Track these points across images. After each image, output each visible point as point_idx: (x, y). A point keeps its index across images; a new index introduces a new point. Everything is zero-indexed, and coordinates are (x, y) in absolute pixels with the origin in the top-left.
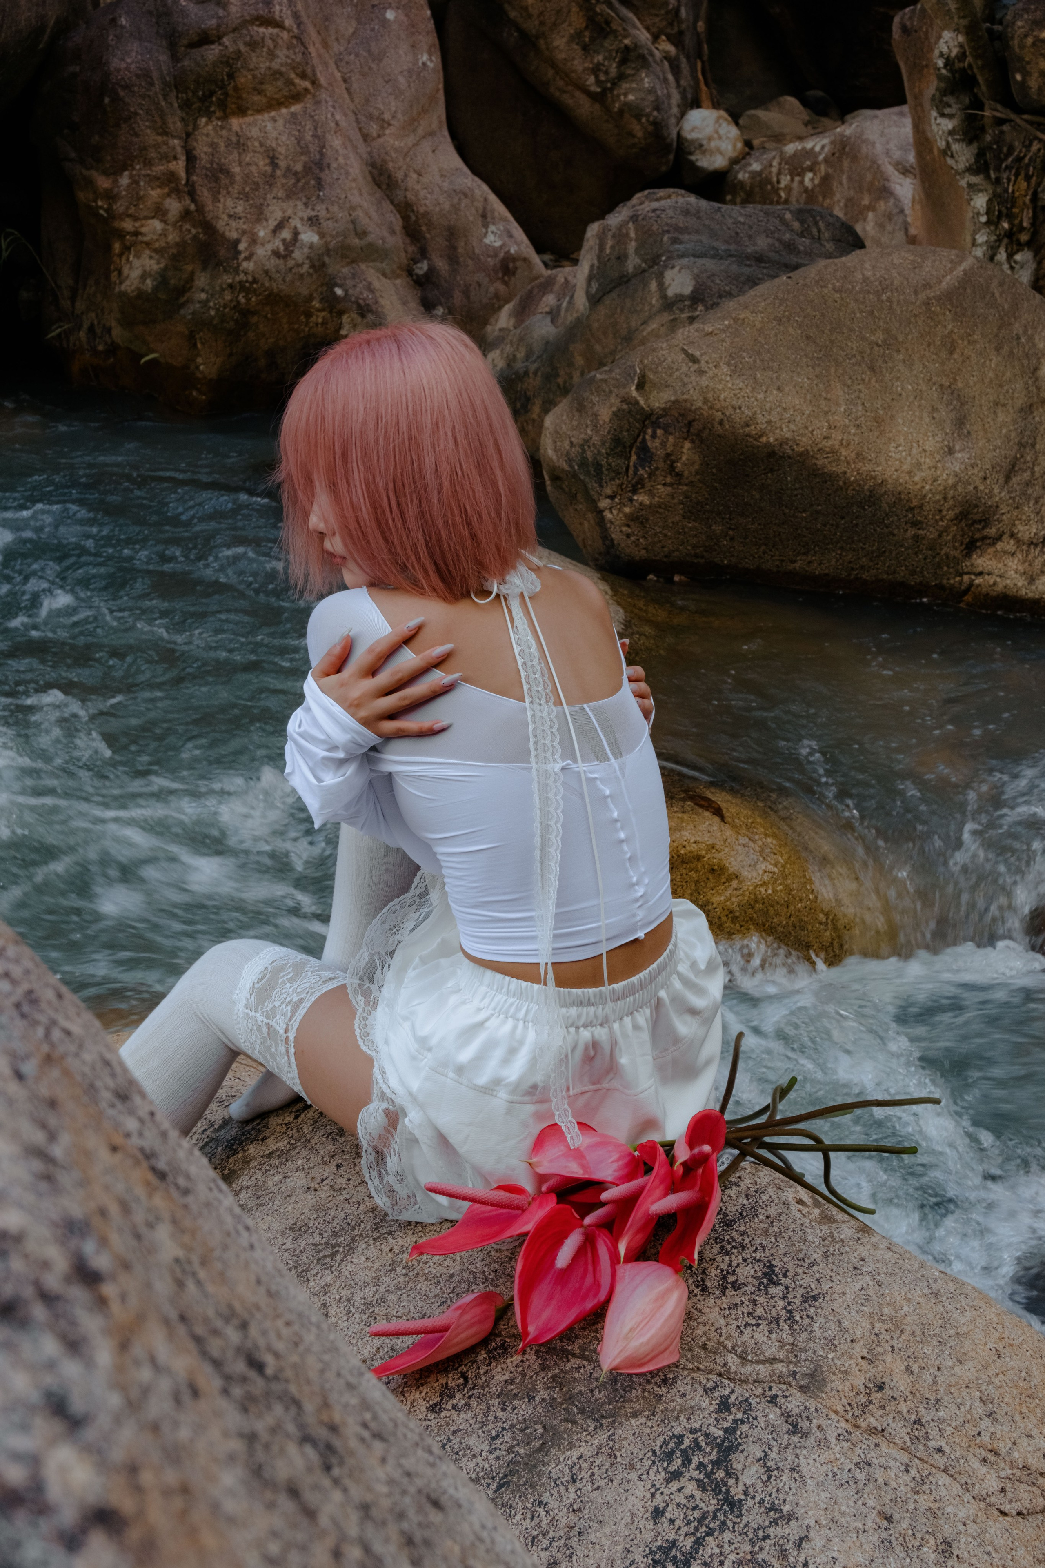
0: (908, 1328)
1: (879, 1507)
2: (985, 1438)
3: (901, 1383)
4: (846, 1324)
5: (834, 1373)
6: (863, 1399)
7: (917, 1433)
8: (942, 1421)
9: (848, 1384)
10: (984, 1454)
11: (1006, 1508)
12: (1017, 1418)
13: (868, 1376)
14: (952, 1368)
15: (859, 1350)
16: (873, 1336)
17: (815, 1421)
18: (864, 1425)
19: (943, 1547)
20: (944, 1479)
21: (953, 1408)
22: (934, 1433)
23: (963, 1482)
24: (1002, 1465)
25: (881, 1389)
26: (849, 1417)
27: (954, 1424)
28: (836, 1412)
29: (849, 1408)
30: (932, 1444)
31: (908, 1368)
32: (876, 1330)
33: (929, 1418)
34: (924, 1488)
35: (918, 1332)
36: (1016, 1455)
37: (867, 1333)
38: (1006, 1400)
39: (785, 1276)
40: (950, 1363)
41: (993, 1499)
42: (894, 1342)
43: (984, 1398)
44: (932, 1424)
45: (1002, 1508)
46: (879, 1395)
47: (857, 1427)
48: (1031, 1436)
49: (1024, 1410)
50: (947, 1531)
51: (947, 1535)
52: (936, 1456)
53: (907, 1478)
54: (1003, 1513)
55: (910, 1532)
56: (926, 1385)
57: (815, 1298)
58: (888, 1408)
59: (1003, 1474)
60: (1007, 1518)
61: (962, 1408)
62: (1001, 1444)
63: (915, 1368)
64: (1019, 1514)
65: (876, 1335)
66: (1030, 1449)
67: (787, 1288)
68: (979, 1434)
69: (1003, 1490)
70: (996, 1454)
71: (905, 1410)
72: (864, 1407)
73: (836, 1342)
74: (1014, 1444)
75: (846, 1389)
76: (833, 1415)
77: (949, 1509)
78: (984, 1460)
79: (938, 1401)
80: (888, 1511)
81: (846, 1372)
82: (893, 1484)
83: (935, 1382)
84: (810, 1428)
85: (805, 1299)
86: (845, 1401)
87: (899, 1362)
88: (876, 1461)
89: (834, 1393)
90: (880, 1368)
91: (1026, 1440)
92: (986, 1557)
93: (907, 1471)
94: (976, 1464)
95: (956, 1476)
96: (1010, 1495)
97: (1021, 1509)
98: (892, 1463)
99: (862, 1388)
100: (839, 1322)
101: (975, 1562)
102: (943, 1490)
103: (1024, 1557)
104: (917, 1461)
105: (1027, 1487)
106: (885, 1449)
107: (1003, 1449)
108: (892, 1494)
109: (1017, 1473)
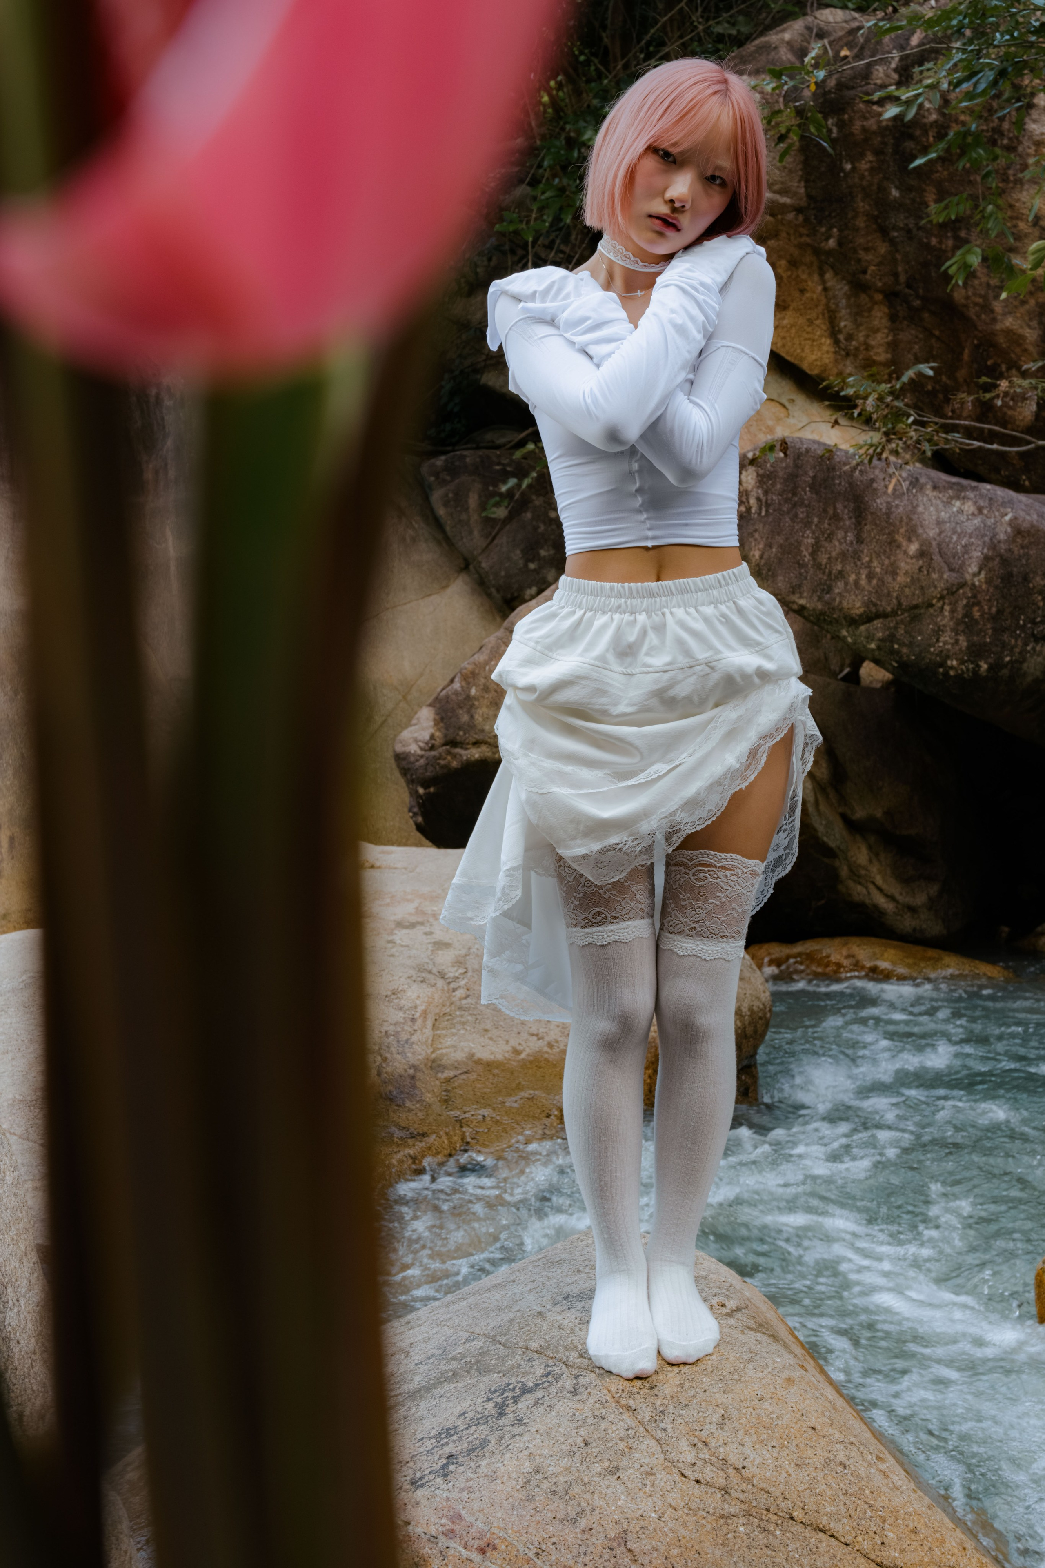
2: (704, 1434)
3: (669, 1389)
6: (635, 1390)
7: (658, 1417)
8: (679, 1415)
10: (696, 1441)
11: (688, 1473)
12: (742, 1433)
14: (715, 1394)
17: (589, 1390)
18: (623, 1402)
19: (614, 1469)
21: (695, 1412)
22: (669, 1420)
23: (666, 1449)
24: (705, 1452)
25: (652, 1388)
26: (617, 1396)
27: (687, 1420)
28: (609, 1391)
29: (621, 1392)
30: (662, 1425)
31: (682, 1384)
33: (672, 1412)
34: (630, 1440)
36: (722, 1450)
38: (742, 1422)
40: (716, 1391)
41: (680, 1465)
43: (727, 1414)
44: (672, 1415)
45: (684, 1472)
46: (648, 1391)
47: (617, 1402)
49: (752, 1431)
50: (624, 1463)
51: (622, 1465)
52: (659, 1432)
53: (623, 1433)
54: (683, 1475)
55: (595, 1455)
56: (686, 1396)
58: (648, 1400)
59: (702, 1456)
60: (683, 1478)
61: (702, 1414)
62: (714, 1441)
63: (687, 1386)
64: (697, 1481)
66: (735, 1450)
68: (702, 1431)
69: (695, 1464)
70: (705, 1443)
71: (659, 1404)
72: (632, 1395)
74: (726, 1444)
76: (605, 1392)
77: (637, 1456)
78: (695, 1445)
79: (687, 1405)
80: (591, 1441)
82: (609, 1432)
83: (694, 1396)
84: (582, 1392)
86: (621, 1388)
87: (678, 1379)
88: (610, 1419)
90: (661, 1378)
91: (737, 1446)
92: (641, 1485)
93: (628, 1430)
94: (685, 1444)
95: (664, 1445)
96: (697, 1468)
97: (700, 1478)
101: (628, 1484)
102: (644, 1447)
103: (674, 1498)
104: (641, 1429)
105: (715, 1469)
106: (625, 1416)
107: (713, 1443)
108: (603, 1434)
109: (714, 1459)
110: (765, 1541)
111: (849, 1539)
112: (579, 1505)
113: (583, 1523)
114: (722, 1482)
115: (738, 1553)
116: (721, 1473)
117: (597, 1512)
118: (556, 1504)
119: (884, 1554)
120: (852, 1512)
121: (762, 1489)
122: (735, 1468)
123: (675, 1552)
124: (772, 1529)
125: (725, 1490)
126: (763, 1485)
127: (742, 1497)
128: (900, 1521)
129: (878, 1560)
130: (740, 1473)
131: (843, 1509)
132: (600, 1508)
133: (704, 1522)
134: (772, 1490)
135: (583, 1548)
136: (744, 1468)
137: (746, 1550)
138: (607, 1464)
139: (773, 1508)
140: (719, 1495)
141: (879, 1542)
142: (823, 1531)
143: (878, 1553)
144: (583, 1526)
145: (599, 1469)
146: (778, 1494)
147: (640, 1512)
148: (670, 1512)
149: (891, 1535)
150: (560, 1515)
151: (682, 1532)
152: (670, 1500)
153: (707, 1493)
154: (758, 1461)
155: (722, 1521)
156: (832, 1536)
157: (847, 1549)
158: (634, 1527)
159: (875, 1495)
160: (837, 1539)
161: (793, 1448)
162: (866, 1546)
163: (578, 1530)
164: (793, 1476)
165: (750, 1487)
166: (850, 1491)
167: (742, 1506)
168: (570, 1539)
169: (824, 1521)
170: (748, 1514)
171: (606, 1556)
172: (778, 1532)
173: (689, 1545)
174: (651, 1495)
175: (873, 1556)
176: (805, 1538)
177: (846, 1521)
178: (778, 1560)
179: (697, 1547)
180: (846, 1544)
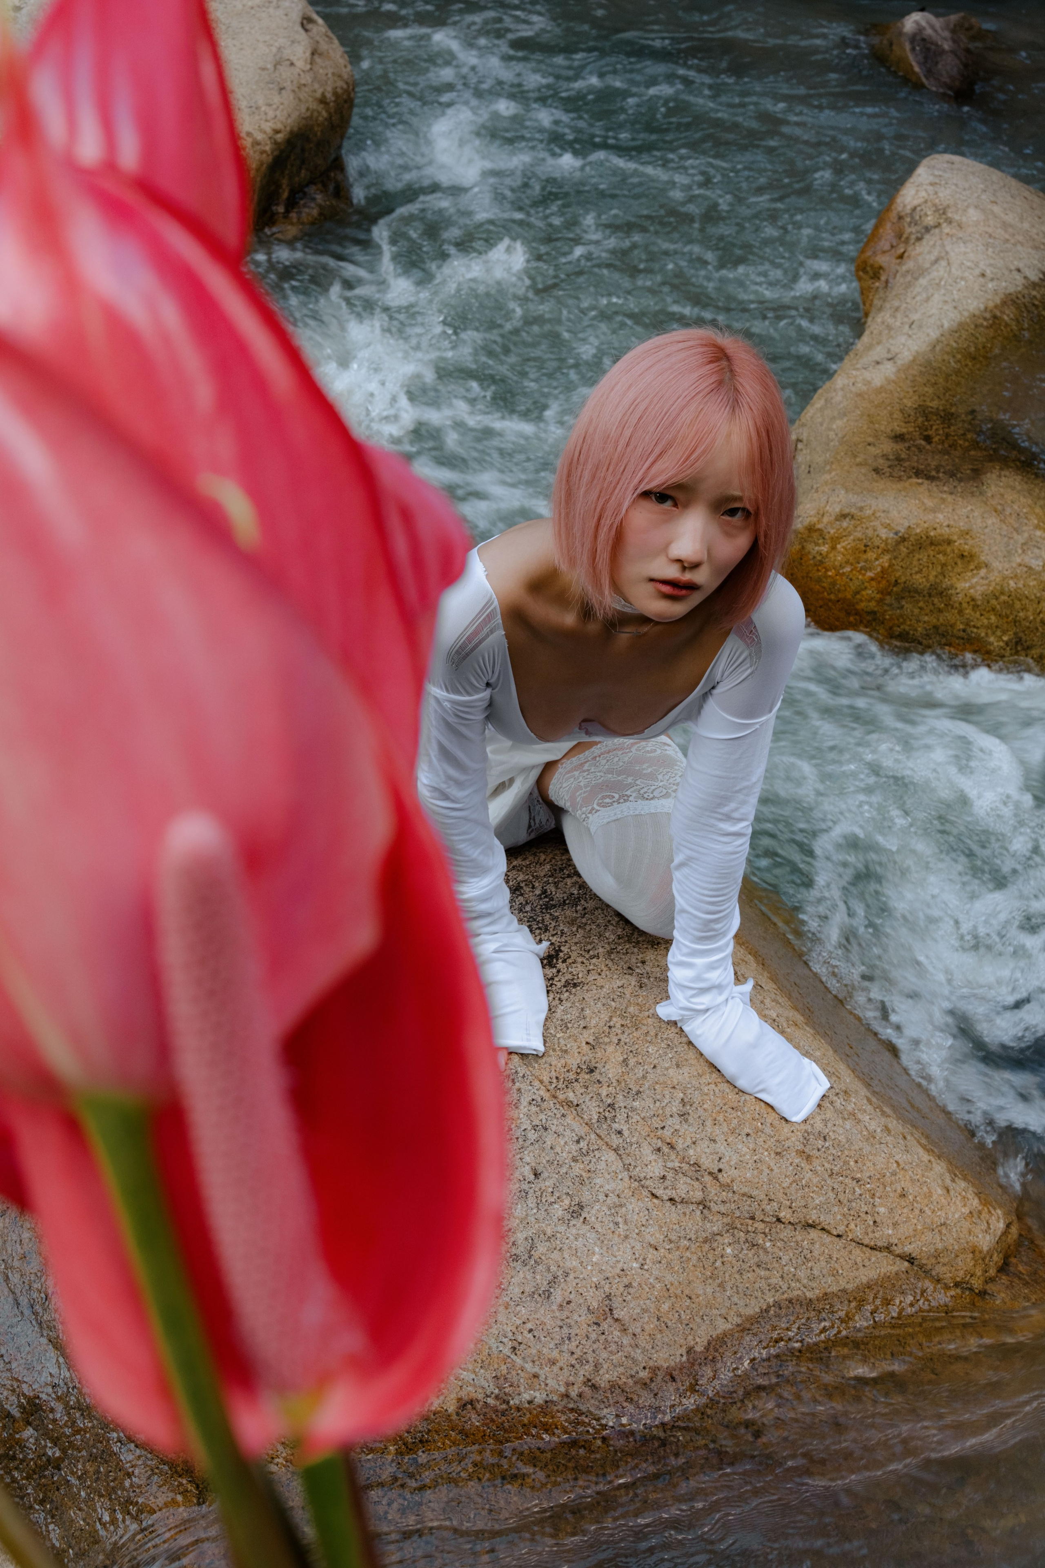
0: (644, 1028)
1: (533, 1164)
2: (667, 1133)
3: (612, 1070)
4: (587, 1012)
5: (554, 1050)
6: (572, 1076)
7: (607, 1114)
8: (632, 1109)
9: (563, 1061)
10: (660, 1144)
11: (659, 1192)
12: (709, 1123)
13: (584, 1059)
14: (667, 1069)
15: (588, 1036)
16: (606, 1029)
17: (517, 1084)
18: (561, 1097)
19: (576, 1208)
20: (611, 1156)
21: (649, 1102)
22: (621, 1117)
23: (627, 1162)
24: (673, 1157)
25: (592, 1071)
26: (551, 1088)
27: (643, 1115)
28: (541, 1082)
29: (555, 1081)
30: (614, 1126)
31: (625, 1060)
32: (612, 1024)
33: (622, 1105)
34: (584, 1159)
35: (652, 1033)
36: (691, 1152)
37: (602, 1024)
38: (705, 1106)
39: (564, 961)
40: (667, 1065)
41: (648, 1183)
42: (624, 1038)
43: (686, 1100)
44: (623, 1110)
45: (654, 1191)
46: (587, 1077)
47: (555, 1097)
48: (714, 1141)
49: (721, 1118)
50: (586, 1196)
51: (583, 1200)
52: (614, 1136)
53: (575, 1147)
54: (654, 1196)
55: (551, 1190)
56: (634, 1078)
57: (575, 985)
58: (590, 1089)
59: (670, 1165)
60: (655, 1201)
61: (658, 1103)
62: (680, 1141)
63: (632, 1062)
64: (671, 1200)
65: (610, 1027)
66: (707, 1150)
67: (559, 971)
68: (663, 1128)
69: (664, 1177)
70: (672, 1147)
71: (604, 1093)
72: (569, 1083)
73: (569, 1025)
74: (694, 1143)
75: (559, 1065)
76: (536, 1083)
77: (598, 1181)
78: (659, 1150)
79: (638, 1093)
80: (540, 1169)
81: (566, 1051)
82: (558, 1150)
83: (644, 1077)
84: (511, 1089)
85: (567, 984)
86: (554, 1074)
87: (618, 1054)
88: (554, 1128)
89: (547, 1066)
90: (599, 1055)
91: (707, 1143)
92: (611, 1225)
93: (578, 1142)
94: (647, 1150)
95: (624, 1156)
96: (667, 1183)
97: (674, 1195)
98: (568, 1133)
99: (574, 1067)
100: (582, 1009)
101: (598, 1226)
102: (602, 1165)
103: (653, 1234)
104: (593, 1136)
105: (688, 1180)
106: (569, 1120)
107: (680, 1145)
108: (551, 1157)
109: (685, 1167)
110: (756, 1259)
111: (841, 1229)
112: (549, 1270)
113: (558, 1296)
114: (699, 1195)
115: (730, 1284)
116: (696, 1184)
117: (571, 1276)
118: (521, 1275)
119: (877, 1235)
120: (841, 1197)
121: (744, 1195)
122: (710, 1173)
123: (666, 1307)
124: (761, 1241)
125: (703, 1204)
126: (745, 1190)
127: (723, 1209)
128: (888, 1189)
129: (872, 1243)
130: (716, 1178)
131: (831, 1195)
132: (574, 1270)
133: (688, 1254)
134: (755, 1193)
135: (565, 1330)
136: (720, 1171)
137: (737, 1276)
138: (567, 1201)
139: (759, 1215)
140: (698, 1213)
141: (871, 1223)
142: (812, 1226)
143: (871, 1235)
144: (559, 1299)
145: (560, 1213)
146: (763, 1197)
147: (620, 1266)
148: (652, 1255)
149: (882, 1210)
150: (529, 1289)
151: (669, 1278)
152: (648, 1238)
153: (684, 1214)
154: (735, 1159)
155: (706, 1247)
156: (823, 1229)
157: (841, 1243)
158: (617, 1288)
159: (860, 1164)
160: (829, 1232)
161: (768, 1130)
162: (858, 1232)
163: (555, 1307)
164: (776, 1170)
165: (730, 1194)
166: (836, 1169)
167: (725, 1220)
168: (549, 1323)
169: (813, 1217)
170: (731, 1228)
171: (593, 1336)
172: (768, 1244)
173: (679, 1292)
174: (626, 1237)
175: (866, 1241)
176: (797, 1242)
177: (836, 1209)
178: (773, 1281)
179: (687, 1292)
180: (839, 1236)
